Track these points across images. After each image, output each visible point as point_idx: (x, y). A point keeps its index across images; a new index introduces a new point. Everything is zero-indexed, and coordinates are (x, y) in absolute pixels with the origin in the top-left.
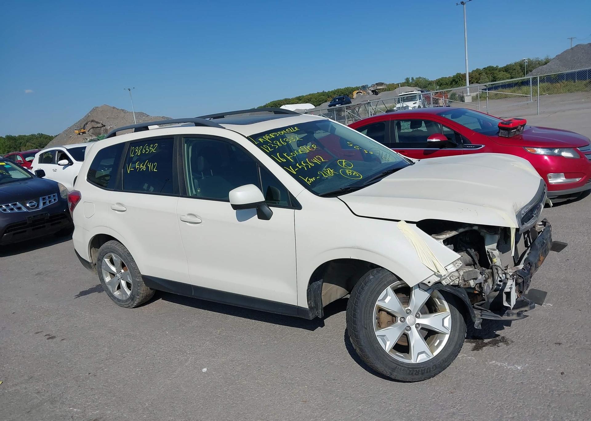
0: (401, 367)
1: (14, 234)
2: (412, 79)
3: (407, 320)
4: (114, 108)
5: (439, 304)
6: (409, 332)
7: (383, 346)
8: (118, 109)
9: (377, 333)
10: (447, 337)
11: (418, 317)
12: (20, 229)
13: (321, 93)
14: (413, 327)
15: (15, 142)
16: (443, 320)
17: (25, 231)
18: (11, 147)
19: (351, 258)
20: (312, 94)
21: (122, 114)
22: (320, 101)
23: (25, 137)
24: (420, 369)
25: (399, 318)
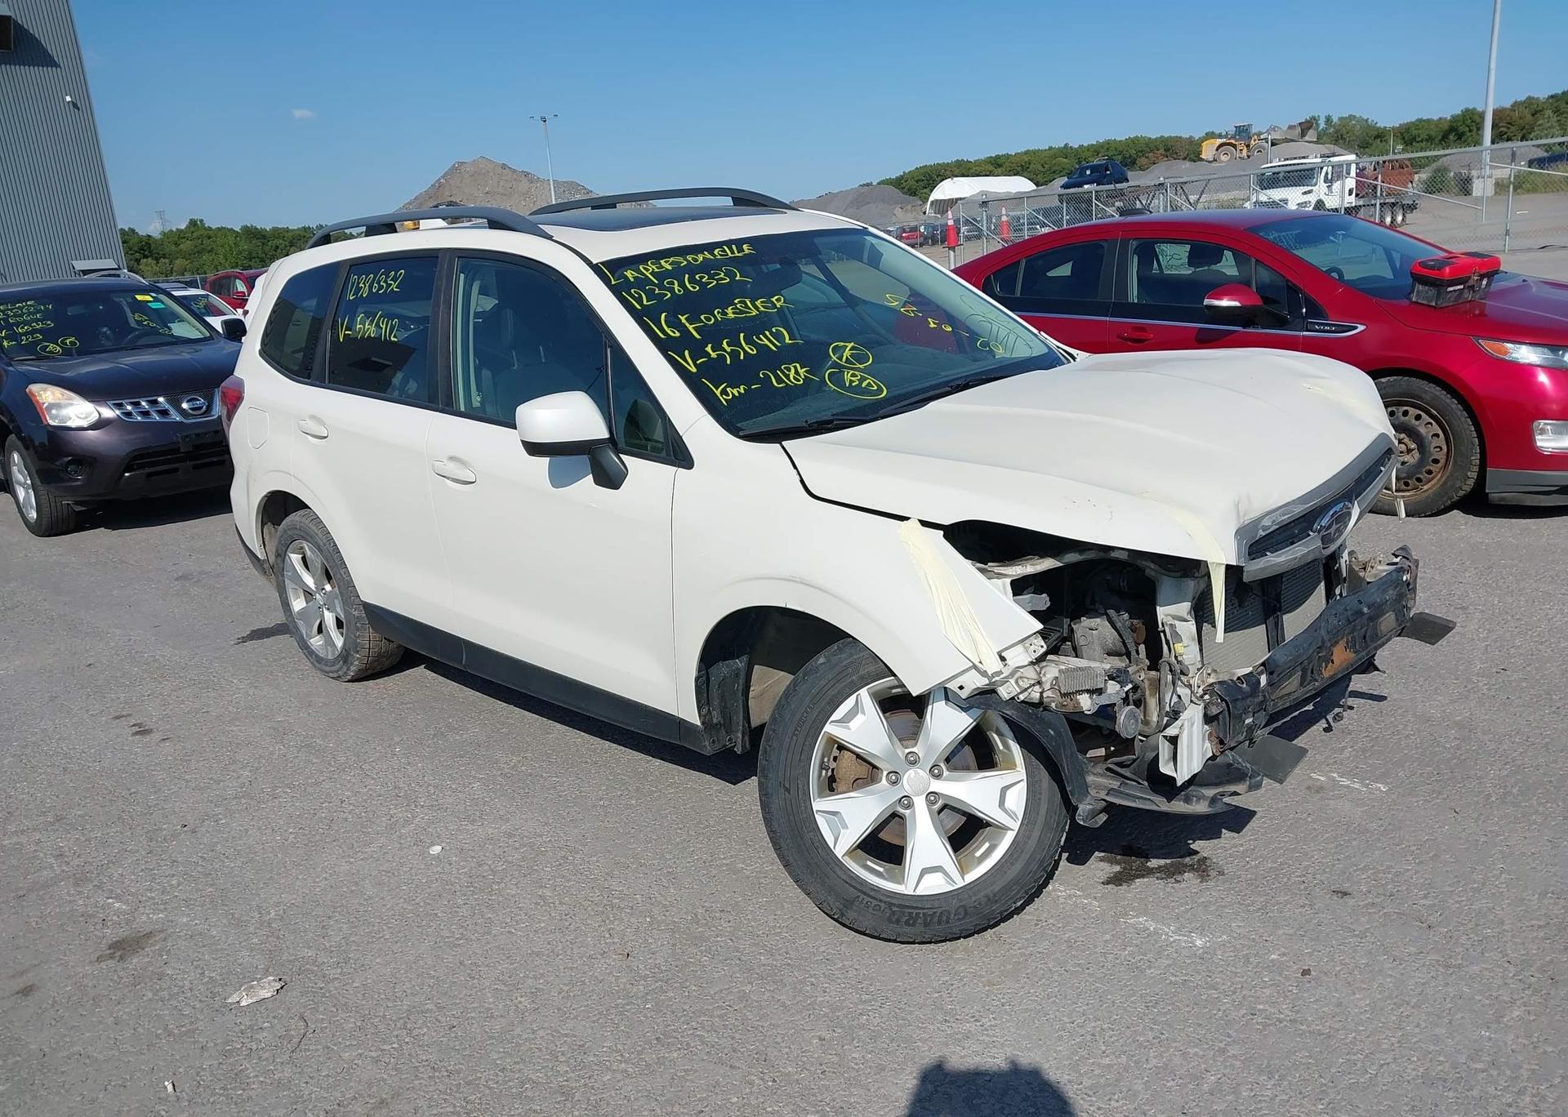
0: (870, 900)
1: (149, 475)
2: (1328, 120)
3: (905, 780)
4: (504, 166)
5: (1001, 748)
6: (907, 812)
7: (830, 842)
8: (514, 171)
9: (819, 805)
10: (1009, 837)
11: (938, 777)
12: (164, 463)
13: (1059, 148)
14: (920, 803)
15: (263, 244)
16: (1004, 790)
17: (176, 470)
18: (254, 258)
19: (788, 607)
20: (1035, 152)
21: (524, 185)
22: (1054, 172)
23: (287, 231)
24: (921, 911)
25: (885, 773)
